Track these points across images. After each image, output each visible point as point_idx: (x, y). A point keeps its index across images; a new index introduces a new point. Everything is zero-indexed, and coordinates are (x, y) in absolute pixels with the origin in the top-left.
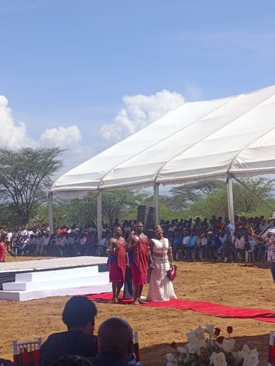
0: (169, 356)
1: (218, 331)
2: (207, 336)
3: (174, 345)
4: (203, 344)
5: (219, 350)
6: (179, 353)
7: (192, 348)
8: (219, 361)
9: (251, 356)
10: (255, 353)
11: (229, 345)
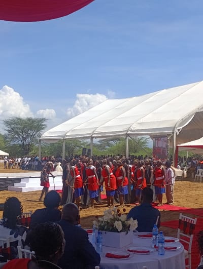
0: (94, 222)
1: (118, 211)
2: (113, 213)
3: (97, 217)
4: (111, 217)
5: (118, 220)
6: (99, 221)
7: (106, 219)
8: (118, 225)
9: (134, 224)
10: (136, 222)
11: (123, 218)
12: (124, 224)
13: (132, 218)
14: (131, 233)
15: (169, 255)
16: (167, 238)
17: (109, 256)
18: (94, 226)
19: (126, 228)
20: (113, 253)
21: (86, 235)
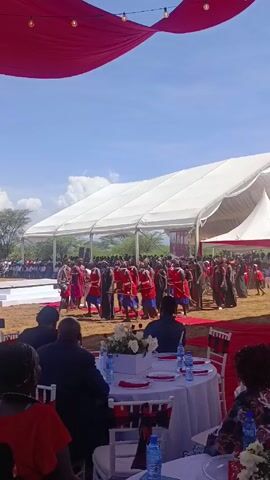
0: (102, 342)
1: (133, 326)
2: (126, 330)
3: (105, 335)
4: (124, 335)
5: (133, 339)
6: (108, 341)
7: (117, 337)
8: (134, 345)
9: (153, 342)
10: (156, 340)
11: (140, 335)
12: (140, 344)
13: (150, 336)
14: (149, 354)
15: (198, 380)
16: (195, 359)
17: (123, 384)
18: (102, 348)
19: (143, 348)
20: (127, 381)
21: (91, 359)
